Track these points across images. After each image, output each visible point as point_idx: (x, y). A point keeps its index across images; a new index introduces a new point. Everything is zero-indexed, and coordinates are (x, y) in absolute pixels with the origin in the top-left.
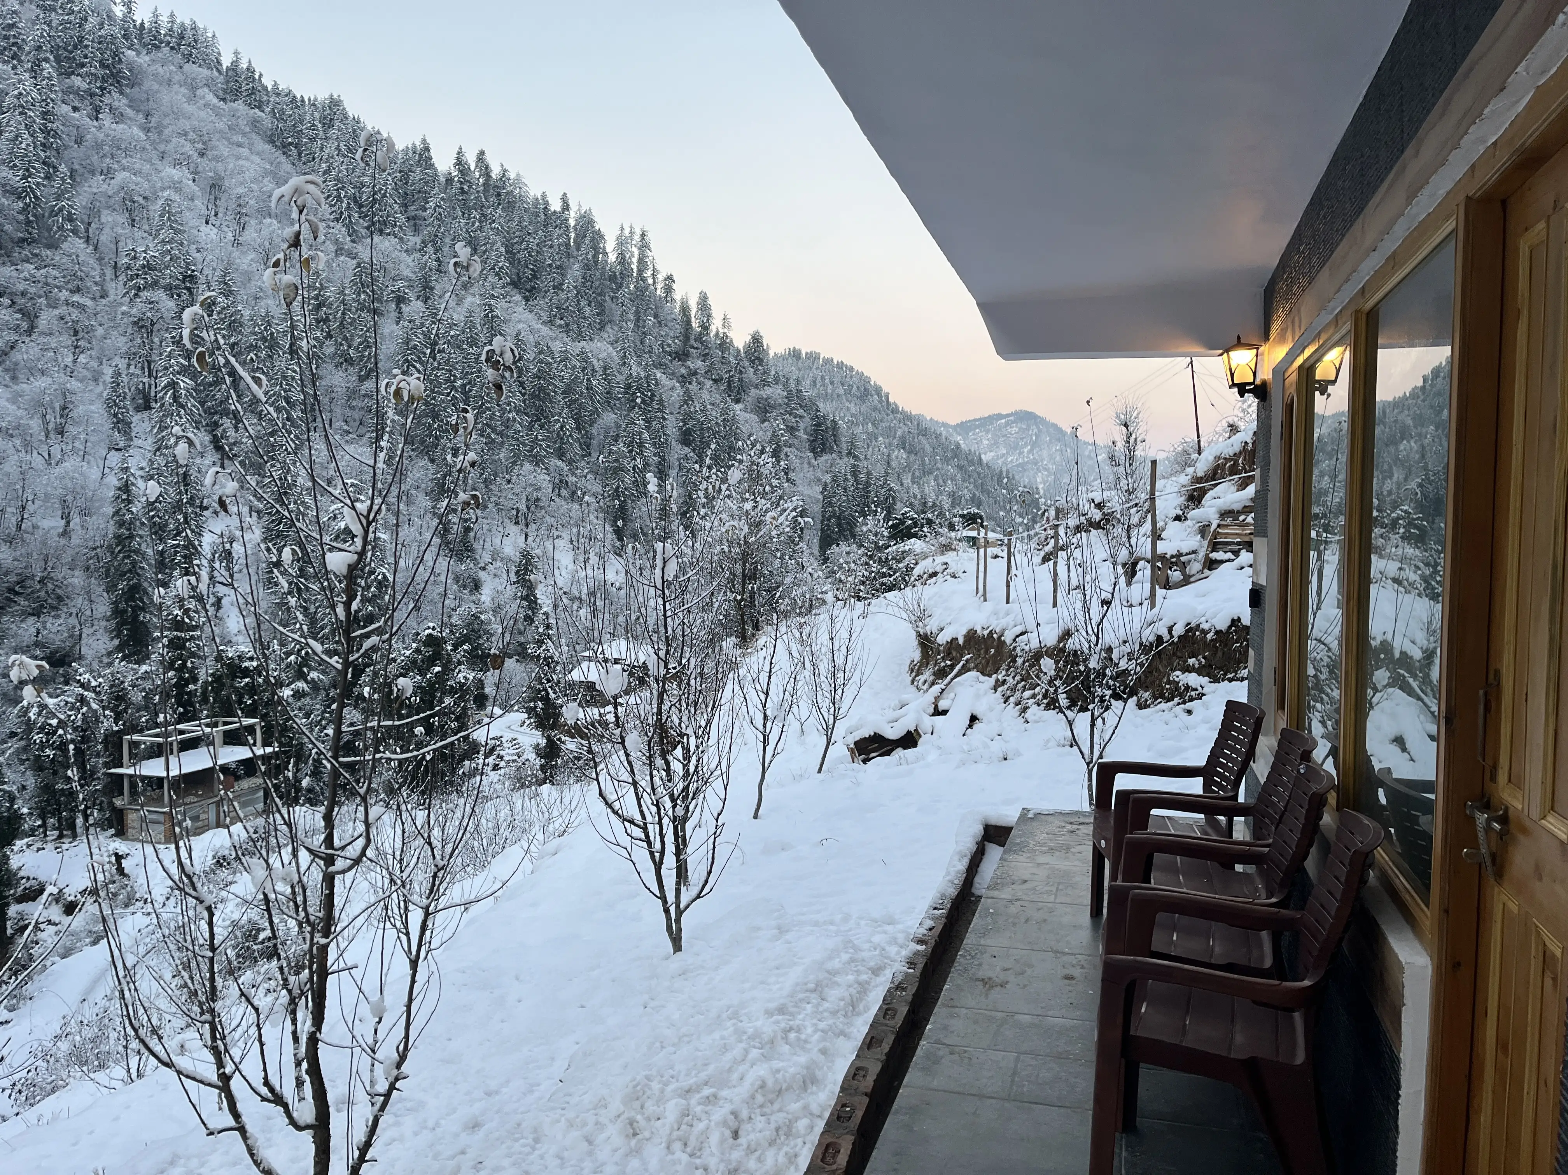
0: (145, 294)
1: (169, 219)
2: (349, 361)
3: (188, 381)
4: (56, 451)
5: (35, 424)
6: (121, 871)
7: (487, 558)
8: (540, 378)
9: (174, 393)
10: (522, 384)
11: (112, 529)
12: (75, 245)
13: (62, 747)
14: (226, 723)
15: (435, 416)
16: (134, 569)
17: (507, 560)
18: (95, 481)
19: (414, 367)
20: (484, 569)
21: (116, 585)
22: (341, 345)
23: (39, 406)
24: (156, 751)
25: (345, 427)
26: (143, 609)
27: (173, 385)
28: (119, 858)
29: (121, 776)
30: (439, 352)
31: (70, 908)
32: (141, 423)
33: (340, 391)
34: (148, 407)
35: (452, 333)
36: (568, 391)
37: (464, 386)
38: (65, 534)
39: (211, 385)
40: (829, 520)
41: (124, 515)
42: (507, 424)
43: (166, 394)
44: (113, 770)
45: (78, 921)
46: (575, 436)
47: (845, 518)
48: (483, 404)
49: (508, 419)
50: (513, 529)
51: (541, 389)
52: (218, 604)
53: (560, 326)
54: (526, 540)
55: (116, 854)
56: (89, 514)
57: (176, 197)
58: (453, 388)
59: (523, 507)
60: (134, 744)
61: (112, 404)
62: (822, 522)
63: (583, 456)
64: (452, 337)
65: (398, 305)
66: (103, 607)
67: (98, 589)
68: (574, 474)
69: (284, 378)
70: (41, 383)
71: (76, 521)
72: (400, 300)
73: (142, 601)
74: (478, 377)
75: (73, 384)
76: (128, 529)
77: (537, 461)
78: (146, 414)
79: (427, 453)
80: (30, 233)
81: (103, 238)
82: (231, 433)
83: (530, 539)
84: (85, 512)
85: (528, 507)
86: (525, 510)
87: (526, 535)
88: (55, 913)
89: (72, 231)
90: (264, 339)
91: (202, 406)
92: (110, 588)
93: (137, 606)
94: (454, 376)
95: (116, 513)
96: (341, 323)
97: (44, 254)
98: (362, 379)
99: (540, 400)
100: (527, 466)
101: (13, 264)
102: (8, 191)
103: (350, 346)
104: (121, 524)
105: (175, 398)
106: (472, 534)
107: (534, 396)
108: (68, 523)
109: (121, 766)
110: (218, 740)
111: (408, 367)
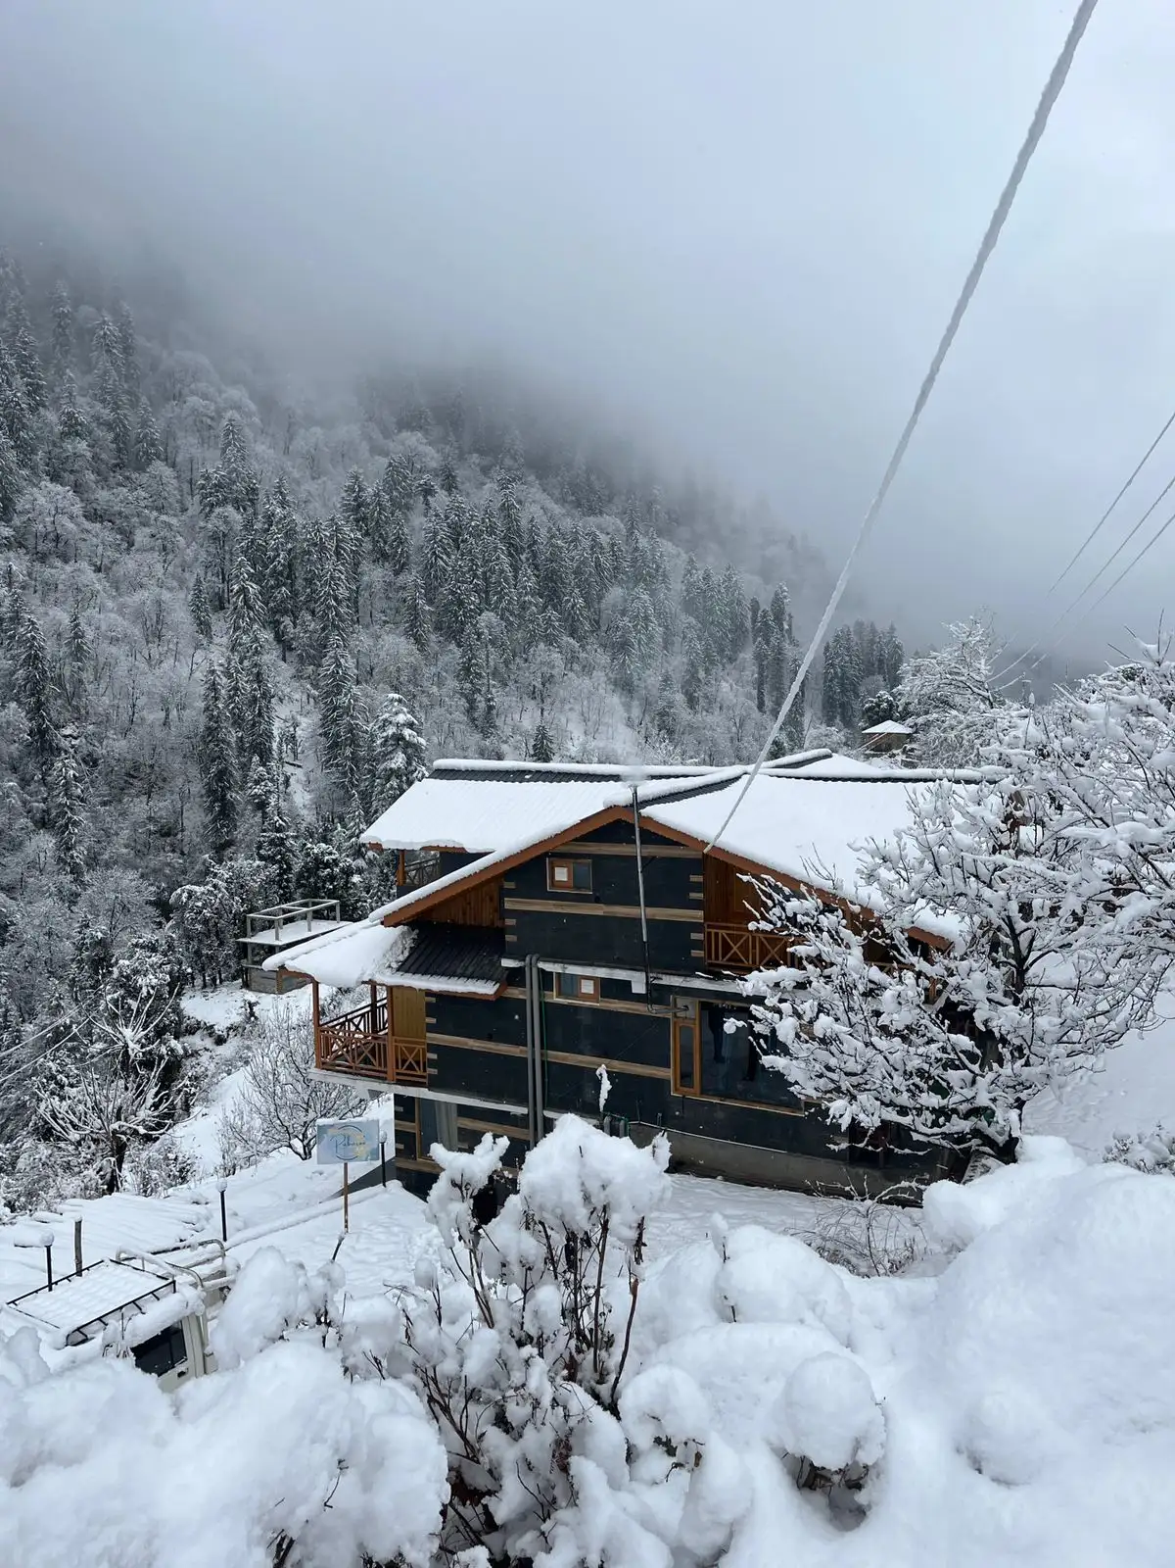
0: (218, 510)
1: (233, 438)
2: (384, 556)
3: (254, 586)
4: (155, 653)
5: (137, 632)
6: (252, 1014)
7: (508, 731)
8: (552, 562)
9: (244, 598)
10: (536, 567)
11: (203, 720)
12: (159, 467)
13: (206, 922)
14: (314, 904)
15: (461, 603)
16: (221, 757)
17: (525, 734)
18: (185, 678)
19: (442, 558)
20: (506, 742)
21: (209, 769)
22: (378, 542)
23: (139, 616)
24: (269, 925)
25: (384, 618)
26: (229, 788)
27: (243, 590)
28: (251, 1005)
29: (245, 944)
30: (463, 541)
31: (220, 1041)
32: (220, 624)
33: (378, 586)
34: (222, 608)
35: (473, 524)
36: (577, 572)
37: (484, 573)
38: (166, 723)
39: (272, 587)
40: (831, 681)
41: (212, 710)
42: (524, 606)
43: (238, 598)
44: (241, 940)
45: (226, 1051)
46: (585, 614)
47: (848, 678)
48: (502, 590)
49: (525, 602)
50: (531, 704)
51: (554, 572)
52: (287, 782)
53: (572, 501)
54: (542, 713)
55: (249, 1003)
56: (184, 708)
57: (237, 416)
58: (475, 576)
59: (539, 686)
60: (253, 920)
61: (196, 608)
62: (825, 682)
63: (593, 632)
64: (473, 527)
65: (425, 497)
66: (197, 788)
67: (194, 770)
68: (584, 650)
69: (332, 578)
70: (141, 595)
71: (174, 713)
72: (428, 491)
73: (229, 782)
74: (497, 565)
75: (166, 596)
76: (216, 722)
77: (550, 640)
78: (221, 614)
79: (454, 637)
80: (121, 459)
81: (179, 459)
82: (291, 629)
83: (545, 713)
84: (182, 707)
85: (543, 684)
86: (541, 686)
87: (542, 710)
88: (209, 1043)
89: (155, 454)
90: (315, 545)
91: (267, 606)
92: (205, 770)
93: (225, 785)
94: (477, 565)
95: (207, 709)
96: (377, 522)
97: (133, 476)
98: (397, 573)
99: (552, 581)
100: (542, 645)
101: (110, 488)
102: (101, 424)
103: (385, 543)
104: (211, 718)
105: (246, 601)
106: (494, 712)
107: (546, 578)
108: (168, 715)
109: (245, 937)
110: (310, 916)
111: (436, 560)
